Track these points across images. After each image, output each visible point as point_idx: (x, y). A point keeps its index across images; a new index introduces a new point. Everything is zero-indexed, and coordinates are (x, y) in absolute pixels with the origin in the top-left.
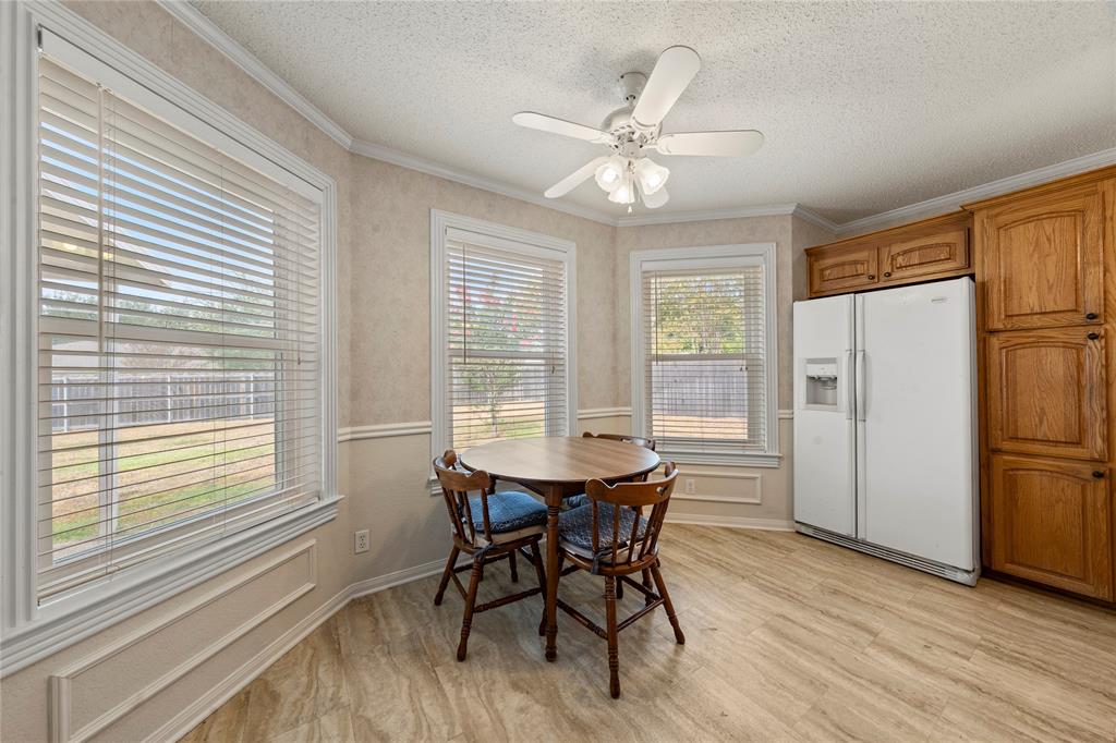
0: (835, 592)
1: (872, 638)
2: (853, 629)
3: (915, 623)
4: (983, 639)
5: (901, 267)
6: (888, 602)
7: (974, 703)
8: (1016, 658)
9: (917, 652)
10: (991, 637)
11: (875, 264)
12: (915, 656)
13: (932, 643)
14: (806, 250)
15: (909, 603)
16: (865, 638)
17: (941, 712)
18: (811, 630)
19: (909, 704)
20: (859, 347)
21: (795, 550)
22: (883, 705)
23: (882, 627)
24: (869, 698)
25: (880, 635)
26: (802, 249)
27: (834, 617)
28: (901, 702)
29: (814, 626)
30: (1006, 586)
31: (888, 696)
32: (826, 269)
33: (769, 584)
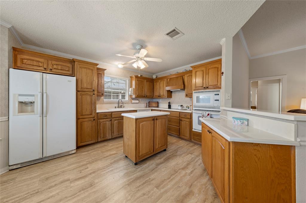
0: (47, 179)
1: (69, 182)
2: (63, 184)
3: (74, 169)
4: (86, 162)
5: (55, 69)
6: (64, 169)
7: (96, 175)
8: (93, 161)
9: (80, 175)
10: (87, 161)
11: (46, 65)
12: (81, 176)
13: (81, 171)
14: (13, 48)
15: (68, 166)
16: (67, 183)
17: (94, 182)
18: (52, 197)
19: (90, 187)
20: (44, 91)
21: (16, 177)
22: (87, 194)
23: (68, 176)
24: (82, 196)
25: (70, 179)
26: (12, 47)
27: (54, 186)
28: (88, 189)
29: (51, 195)
30: (80, 149)
31: (85, 191)
32: (25, 59)
33: (17, 199)
